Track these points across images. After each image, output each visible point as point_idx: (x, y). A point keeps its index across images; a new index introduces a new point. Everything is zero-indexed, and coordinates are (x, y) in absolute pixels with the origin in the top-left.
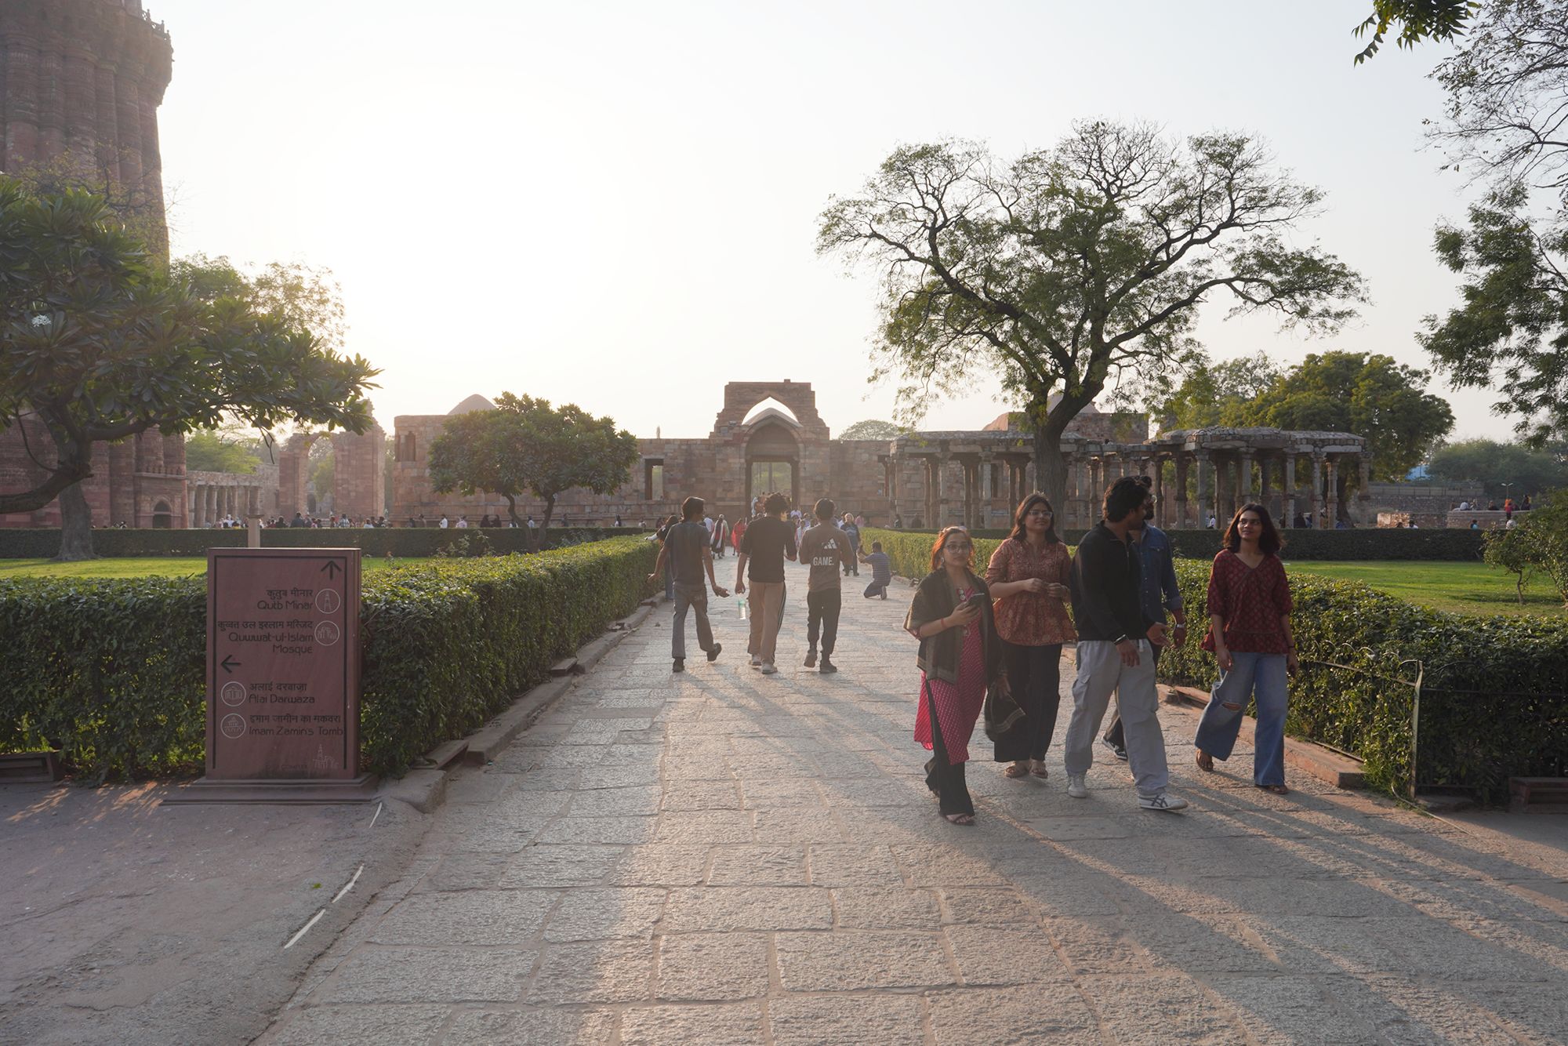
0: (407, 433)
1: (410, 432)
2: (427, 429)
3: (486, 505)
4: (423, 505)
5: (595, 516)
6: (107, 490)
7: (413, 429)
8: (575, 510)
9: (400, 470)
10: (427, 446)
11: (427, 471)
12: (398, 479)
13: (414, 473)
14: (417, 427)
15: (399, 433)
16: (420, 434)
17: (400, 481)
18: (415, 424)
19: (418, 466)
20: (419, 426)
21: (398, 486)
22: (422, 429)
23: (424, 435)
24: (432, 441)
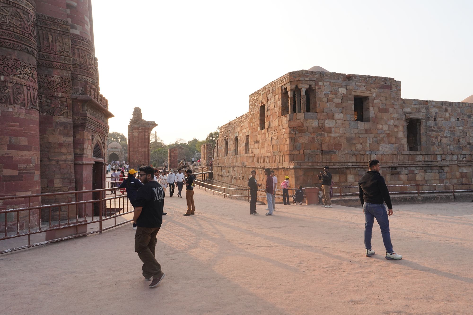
0: (307, 87)
1: (310, 86)
2: (325, 84)
3: (371, 154)
4: (322, 152)
5: (445, 163)
6: (36, 116)
7: (313, 84)
8: (431, 158)
9: (302, 121)
10: (325, 99)
11: (326, 122)
12: (297, 129)
13: (315, 123)
14: (316, 82)
15: (300, 86)
16: (320, 88)
17: (301, 131)
18: (315, 79)
19: (319, 117)
20: (318, 81)
21: (298, 136)
22: (321, 83)
23: (322, 89)
24: (330, 96)
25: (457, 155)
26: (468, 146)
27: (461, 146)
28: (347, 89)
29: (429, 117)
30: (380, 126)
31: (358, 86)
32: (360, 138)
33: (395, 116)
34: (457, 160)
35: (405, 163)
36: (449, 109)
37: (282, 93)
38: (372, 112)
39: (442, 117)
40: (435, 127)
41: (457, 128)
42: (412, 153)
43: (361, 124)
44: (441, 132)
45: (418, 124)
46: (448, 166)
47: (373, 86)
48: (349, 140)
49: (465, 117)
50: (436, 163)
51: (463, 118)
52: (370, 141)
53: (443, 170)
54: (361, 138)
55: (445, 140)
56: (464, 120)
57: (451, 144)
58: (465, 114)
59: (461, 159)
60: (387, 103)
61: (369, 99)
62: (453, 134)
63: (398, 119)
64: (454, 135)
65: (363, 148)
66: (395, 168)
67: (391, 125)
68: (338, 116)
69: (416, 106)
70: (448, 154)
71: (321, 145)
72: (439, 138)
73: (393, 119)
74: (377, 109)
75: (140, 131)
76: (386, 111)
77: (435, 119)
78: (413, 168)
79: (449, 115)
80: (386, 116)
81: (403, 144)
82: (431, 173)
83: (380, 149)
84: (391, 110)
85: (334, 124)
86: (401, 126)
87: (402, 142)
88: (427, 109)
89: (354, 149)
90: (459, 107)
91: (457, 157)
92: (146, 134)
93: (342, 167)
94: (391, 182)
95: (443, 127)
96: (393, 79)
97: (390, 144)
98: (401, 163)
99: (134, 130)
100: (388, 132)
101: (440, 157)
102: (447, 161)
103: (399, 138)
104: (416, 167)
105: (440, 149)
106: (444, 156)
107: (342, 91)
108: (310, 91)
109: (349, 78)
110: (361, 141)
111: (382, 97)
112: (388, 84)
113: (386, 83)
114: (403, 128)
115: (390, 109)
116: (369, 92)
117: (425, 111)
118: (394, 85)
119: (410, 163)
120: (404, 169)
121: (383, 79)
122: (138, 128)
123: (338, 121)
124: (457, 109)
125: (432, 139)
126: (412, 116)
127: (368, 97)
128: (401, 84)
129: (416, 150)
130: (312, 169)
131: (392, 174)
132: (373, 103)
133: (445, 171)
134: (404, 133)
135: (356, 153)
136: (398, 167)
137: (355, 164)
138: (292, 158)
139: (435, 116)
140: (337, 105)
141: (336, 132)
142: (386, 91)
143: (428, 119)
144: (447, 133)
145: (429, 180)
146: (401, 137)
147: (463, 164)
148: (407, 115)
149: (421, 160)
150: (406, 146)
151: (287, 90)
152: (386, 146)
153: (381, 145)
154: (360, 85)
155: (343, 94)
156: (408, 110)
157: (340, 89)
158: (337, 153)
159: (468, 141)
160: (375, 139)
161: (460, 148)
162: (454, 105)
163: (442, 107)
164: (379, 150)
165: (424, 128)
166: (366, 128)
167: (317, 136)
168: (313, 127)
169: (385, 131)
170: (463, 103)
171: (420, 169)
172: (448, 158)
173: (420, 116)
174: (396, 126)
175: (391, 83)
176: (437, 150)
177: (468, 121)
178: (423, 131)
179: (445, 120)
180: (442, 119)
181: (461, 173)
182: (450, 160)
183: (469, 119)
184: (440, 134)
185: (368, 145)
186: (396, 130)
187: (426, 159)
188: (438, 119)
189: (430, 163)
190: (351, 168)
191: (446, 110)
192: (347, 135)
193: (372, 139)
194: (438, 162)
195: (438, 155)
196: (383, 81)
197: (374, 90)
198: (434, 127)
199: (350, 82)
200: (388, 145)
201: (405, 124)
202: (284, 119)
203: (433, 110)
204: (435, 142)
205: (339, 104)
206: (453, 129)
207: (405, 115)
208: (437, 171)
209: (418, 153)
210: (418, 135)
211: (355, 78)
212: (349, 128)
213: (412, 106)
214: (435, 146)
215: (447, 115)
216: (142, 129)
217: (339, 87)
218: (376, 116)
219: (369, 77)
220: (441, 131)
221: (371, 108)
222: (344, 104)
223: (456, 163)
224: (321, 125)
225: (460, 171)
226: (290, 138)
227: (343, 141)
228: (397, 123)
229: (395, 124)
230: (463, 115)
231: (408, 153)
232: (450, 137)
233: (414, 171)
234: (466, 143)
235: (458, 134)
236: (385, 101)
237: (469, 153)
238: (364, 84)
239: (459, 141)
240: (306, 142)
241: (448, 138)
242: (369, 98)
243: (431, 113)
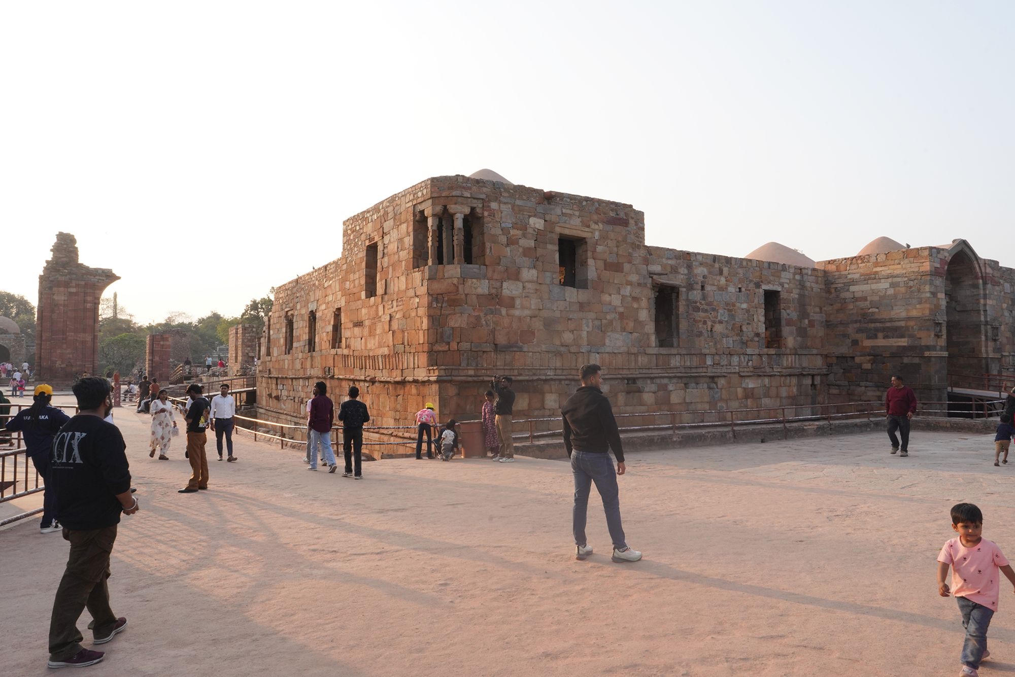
0: (467, 211)
1: (473, 209)
2: (503, 207)
3: (589, 352)
4: (496, 347)
5: (719, 371)
7: (478, 205)
8: (695, 361)
9: (455, 281)
10: (503, 239)
11: (505, 285)
12: (446, 299)
13: (483, 288)
14: (485, 202)
15: (452, 208)
16: (492, 214)
17: (454, 303)
18: (483, 196)
19: (490, 274)
20: (490, 201)
21: (447, 312)
22: (494, 205)
23: (497, 218)
24: (513, 232)
25: (739, 355)
26: (756, 339)
27: (745, 338)
28: (545, 221)
29: (693, 282)
30: (606, 298)
31: (566, 217)
32: (569, 319)
33: (634, 278)
34: (739, 366)
35: (650, 371)
36: (726, 270)
37: (415, 221)
38: (593, 269)
39: (713, 285)
40: (703, 302)
41: (738, 305)
42: (664, 351)
43: (571, 293)
44: (712, 313)
45: (674, 295)
46: (725, 376)
47: (595, 217)
48: (549, 324)
49: (751, 286)
50: (705, 370)
51: (748, 287)
52: (588, 326)
53: (716, 383)
54: (571, 319)
55: (718, 328)
56: (748, 292)
57: (729, 335)
58: (751, 281)
59: (745, 364)
60: (620, 253)
61: (586, 243)
62: (732, 317)
63: (639, 285)
64: (734, 319)
65: (574, 339)
66: (634, 380)
67: (627, 296)
68: (529, 274)
69: (670, 262)
70: (724, 354)
71: (493, 332)
72: (709, 323)
73: (630, 283)
74: (601, 264)
75: (73, 290)
76: (616, 267)
77: (703, 287)
78: (665, 381)
79: (726, 281)
80: (618, 278)
81: (648, 334)
82: (696, 390)
83: (607, 341)
84: (627, 267)
85: (520, 291)
86: (644, 298)
87: (646, 330)
88: (689, 267)
89: (558, 343)
90: (741, 267)
91: (738, 359)
92: (89, 298)
93: (535, 378)
94: (627, 407)
95: (715, 303)
96: (631, 206)
97: (624, 333)
98: (644, 371)
99: (55, 289)
100: (621, 310)
101: (710, 359)
102: (723, 366)
103: (641, 322)
104: (670, 378)
105: (710, 344)
106: (717, 357)
107: (537, 223)
108: (472, 220)
109: (550, 198)
110: (572, 325)
111: (611, 240)
112: (622, 215)
113: (617, 215)
114: (648, 302)
115: (624, 264)
116: (587, 229)
117: (686, 271)
118: (632, 218)
119: (659, 371)
120: (649, 382)
121: (613, 206)
122: (67, 285)
123: (528, 285)
124: (739, 269)
125: (698, 326)
126: (663, 280)
127: (585, 238)
128: (645, 217)
129: (671, 346)
130: (474, 382)
131: (628, 393)
132: (594, 251)
133: (720, 386)
134: (649, 311)
135: (562, 349)
136: (638, 378)
137: (559, 372)
138: (433, 360)
139: (702, 282)
140: (526, 252)
141: (523, 308)
142: (618, 228)
143: (690, 287)
144: (722, 314)
145: (691, 403)
146: (644, 320)
147: (748, 372)
148: (655, 277)
149: (678, 364)
150: (653, 338)
151: (426, 214)
152: (618, 336)
153: (609, 334)
154: (571, 215)
155: (538, 229)
156: (656, 268)
157: (532, 221)
158: (525, 349)
159: (755, 330)
160: (597, 323)
161: (743, 343)
162: (733, 262)
163: (713, 266)
164: (604, 344)
165: (684, 303)
166: (581, 301)
167: (486, 314)
168: (478, 296)
169: (615, 308)
170: (749, 261)
171: (677, 383)
172: (724, 362)
173: (677, 280)
174: (635, 299)
175: (626, 214)
176: (706, 345)
177: (755, 294)
178: (682, 309)
179: (720, 291)
180: (715, 288)
181: (745, 389)
182: (727, 365)
183: (757, 290)
184: (710, 316)
185: (584, 334)
186: (635, 307)
187: (688, 364)
188: (708, 288)
189: (694, 370)
190: (552, 379)
191: (721, 272)
192: (544, 313)
193: (592, 322)
194: (707, 368)
195: (707, 356)
196: (612, 210)
197: (596, 227)
198: (700, 303)
199: (552, 207)
200: (622, 335)
201: (652, 295)
202: (417, 275)
203: (700, 271)
204: (703, 331)
205: (529, 249)
206: (731, 308)
207: (652, 277)
208: (705, 386)
209: (674, 351)
210: (673, 318)
211: (562, 200)
212: (549, 299)
213: (664, 261)
214: (702, 338)
215: (723, 281)
216: (77, 286)
217: (530, 216)
218: (599, 278)
219: (587, 199)
220: (713, 311)
221: (591, 262)
222: (540, 251)
223: (737, 371)
224: (494, 291)
225: (744, 386)
226: (431, 317)
227: (538, 325)
228: (637, 291)
229: (634, 295)
230: (748, 283)
231: (655, 351)
232: (727, 322)
233: (666, 385)
234: (753, 334)
235: (740, 316)
236: (615, 249)
237: (757, 352)
238: (577, 213)
239: (741, 331)
240: (464, 325)
241: (724, 324)
242: (587, 240)
243: (696, 275)
